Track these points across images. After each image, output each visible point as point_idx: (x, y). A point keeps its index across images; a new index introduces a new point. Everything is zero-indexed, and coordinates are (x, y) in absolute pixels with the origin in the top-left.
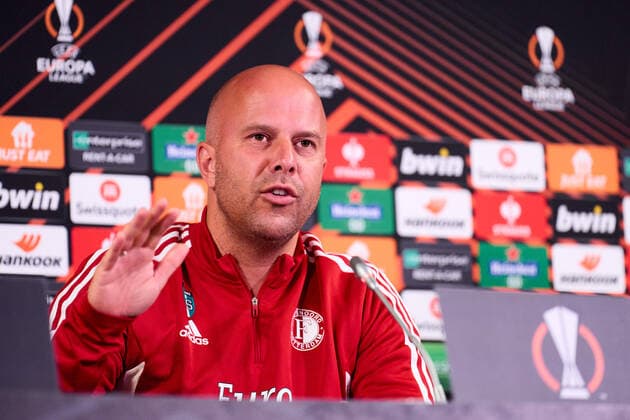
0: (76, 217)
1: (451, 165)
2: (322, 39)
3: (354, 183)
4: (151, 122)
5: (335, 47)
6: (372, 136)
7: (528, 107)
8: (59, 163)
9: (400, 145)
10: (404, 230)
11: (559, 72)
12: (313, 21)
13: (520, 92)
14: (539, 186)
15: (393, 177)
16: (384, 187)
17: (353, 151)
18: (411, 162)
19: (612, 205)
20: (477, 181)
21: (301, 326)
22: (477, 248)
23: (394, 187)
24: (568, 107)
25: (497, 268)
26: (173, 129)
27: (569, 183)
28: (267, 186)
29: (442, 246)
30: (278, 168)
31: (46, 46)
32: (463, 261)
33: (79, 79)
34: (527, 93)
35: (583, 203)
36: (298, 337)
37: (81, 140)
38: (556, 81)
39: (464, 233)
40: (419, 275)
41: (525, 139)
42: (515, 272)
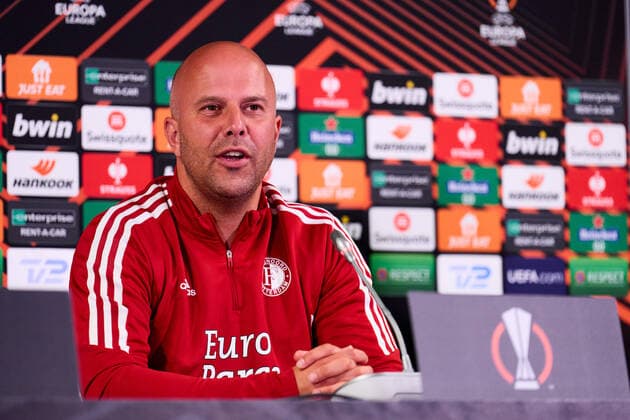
0: (86, 144)
1: (415, 95)
3: (331, 112)
4: (154, 59)
6: (347, 70)
7: (484, 43)
8: (73, 96)
9: (372, 79)
11: (513, 12)
13: (478, 30)
14: (492, 113)
15: (365, 105)
16: (356, 115)
17: (331, 84)
18: (381, 93)
19: (556, 130)
20: (439, 110)
21: (269, 274)
22: (436, 169)
23: (366, 115)
24: (520, 43)
25: (453, 187)
27: (519, 111)
28: (220, 151)
29: (407, 167)
30: (230, 133)
32: (423, 181)
33: (91, 21)
34: (485, 31)
35: (530, 129)
36: (267, 284)
37: (92, 76)
38: (509, 20)
39: (426, 156)
40: (385, 193)
41: (482, 71)
42: (469, 190)
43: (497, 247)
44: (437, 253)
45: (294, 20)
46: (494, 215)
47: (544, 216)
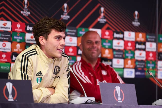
1: (121, 36)
2: (104, 12)
4: (78, 27)
5: (106, 14)
6: (110, 30)
7: (133, 25)
9: (114, 32)
10: (114, 48)
11: (138, 19)
12: (102, 9)
13: (132, 23)
14: (134, 40)
15: (112, 38)
17: (107, 33)
18: (116, 35)
19: (144, 44)
20: (125, 39)
22: (124, 51)
23: (113, 40)
25: (127, 55)
26: (81, 28)
27: (138, 39)
29: (119, 51)
31: (62, 13)
32: (122, 53)
33: (67, 19)
34: (133, 23)
35: (140, 43)
37: (67, 30)
38: (137, 21)
40: (116, 56)
41: (132, 31)
42: (129, 55)
43: (134, 67)
44: (124, 68)
45: (101, 20)
46: (134, 61)
47: (142, 61)
